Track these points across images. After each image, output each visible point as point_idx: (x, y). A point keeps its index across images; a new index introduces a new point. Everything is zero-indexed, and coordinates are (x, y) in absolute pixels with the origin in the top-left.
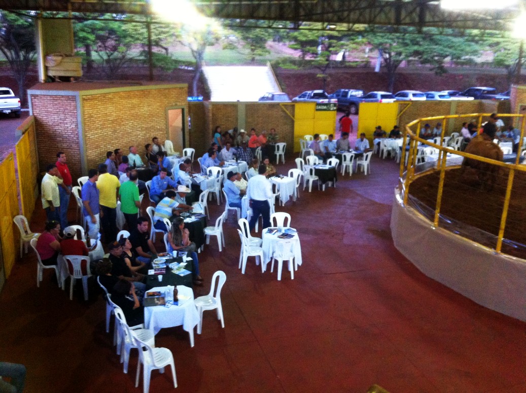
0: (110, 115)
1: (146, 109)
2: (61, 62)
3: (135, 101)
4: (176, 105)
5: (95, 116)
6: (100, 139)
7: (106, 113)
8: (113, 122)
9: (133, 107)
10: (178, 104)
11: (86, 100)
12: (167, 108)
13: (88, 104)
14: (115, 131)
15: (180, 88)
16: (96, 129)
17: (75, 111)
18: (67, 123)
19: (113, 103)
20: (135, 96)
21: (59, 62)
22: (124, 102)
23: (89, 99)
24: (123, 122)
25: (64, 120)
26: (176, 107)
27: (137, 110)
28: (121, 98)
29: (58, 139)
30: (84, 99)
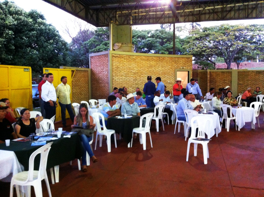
0: (133, 69)
1: (160, 69)
2: (121, 47)
3: (153, 63)
4: (183, 68)
5: (121, 68)
6: (124, 82)
7: (130, 67)
8: (135, 73)
9: (151, 66)
10: (185, 67)
11: (115, 57)
12: (176, 70)
13: (116, 60)
14: (135, 80)
15: (187, 58)
16: (121, 76)
17: (108, 63)
18: (104, 71)
19: (136, 62)
20: (153, 60)
21: (120, 46)
22: (144, 62)
23: (117, 57)
24: (142, 75)
25: (103, 70)
26: (183, 70)
27: (153, 69)
28: (141, 59)
29: (100, 81)
30: (113, 56)
